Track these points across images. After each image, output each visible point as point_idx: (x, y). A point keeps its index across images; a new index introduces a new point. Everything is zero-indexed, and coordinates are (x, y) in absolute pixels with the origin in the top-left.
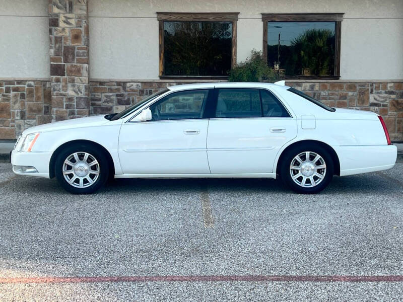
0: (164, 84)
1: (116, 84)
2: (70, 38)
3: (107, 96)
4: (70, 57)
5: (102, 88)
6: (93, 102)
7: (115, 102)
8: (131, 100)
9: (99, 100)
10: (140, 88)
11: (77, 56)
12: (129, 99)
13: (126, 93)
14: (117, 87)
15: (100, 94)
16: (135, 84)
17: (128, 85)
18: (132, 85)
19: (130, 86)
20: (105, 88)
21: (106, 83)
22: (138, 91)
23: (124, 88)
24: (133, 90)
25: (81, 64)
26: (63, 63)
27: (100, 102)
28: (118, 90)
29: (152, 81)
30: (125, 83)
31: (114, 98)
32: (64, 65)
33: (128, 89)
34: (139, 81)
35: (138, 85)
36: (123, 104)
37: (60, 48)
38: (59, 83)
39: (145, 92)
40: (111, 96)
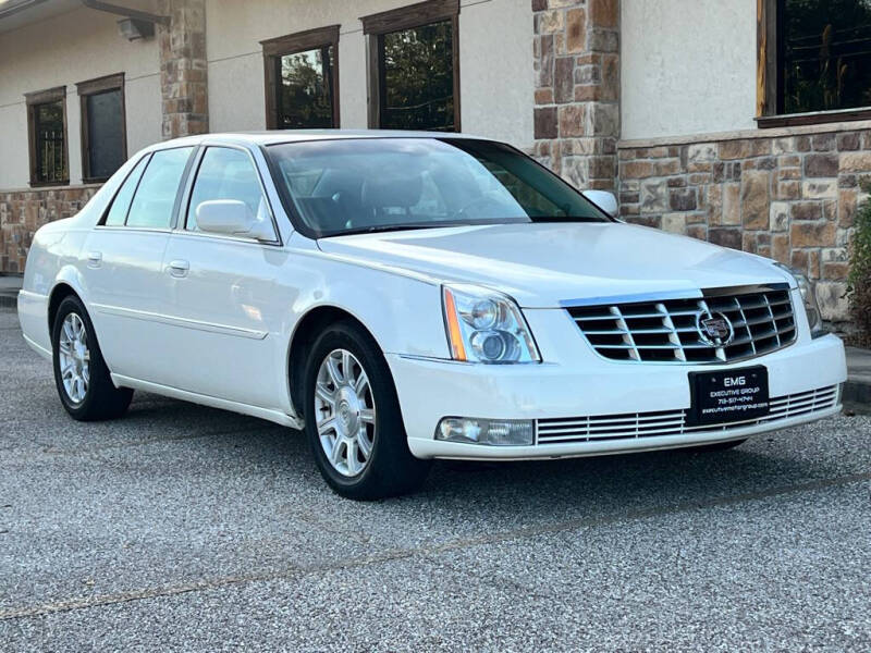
0: (767, 142)
1: (665, 150)
2: (565, 35)
3: (649, 188)
4: (565, 86)
5: (642, 163)
6: (625, 205)
7: (664, 204)
8: (697, 194)
9: (636, 199)
10: (717, 160)
11: (577, 83)
12: (693, 193)
13: (686, 177)
14: (669, 160)
15: (637, 182)
16: (704, 148)
17: (691, 150)
18: (698, 152)
19: (694, 156)
20: (646, 164)
21: (649, 150)
22: (712, 168)
23: (684, 161)
24: (702, 168)
25: (583, 104)
26: (554, 105)
27: (636, 205)
28: (671, 167)
29: (737, 136)
30: (686, 145)
31: (663, 190)
32: (556, 108)
33: (690, 165)
34: (710, 138)
35: (711, 150)
36: (681, 210)
37: (549, 63)
38: (547, 158)
39: (725, 172)
40: (658, 186)
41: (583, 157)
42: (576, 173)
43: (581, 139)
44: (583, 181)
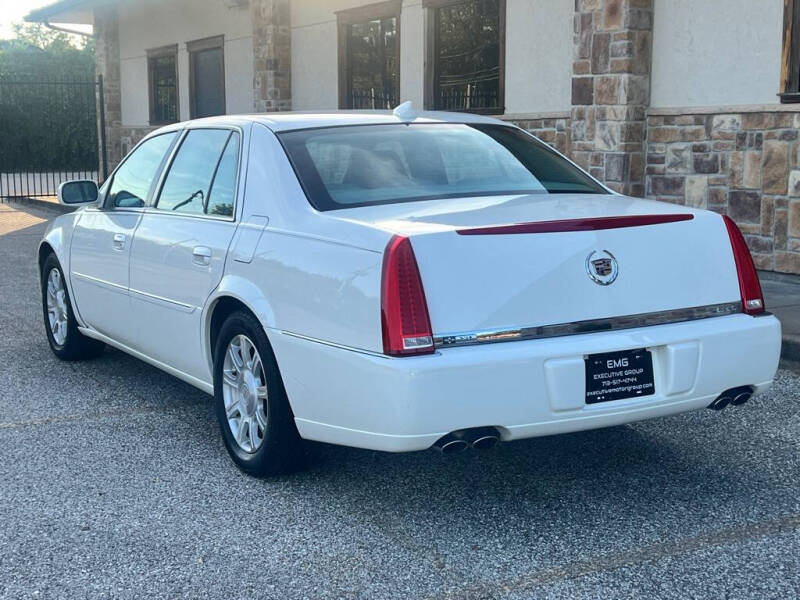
0: (788, 117)
1: (691, 119)
2: (604, 14)
3: (676, 151)
4: (602, 59)
5: (668, 130)
6: (651, 165)
7: (688, 166)
8: (720, 159)
9: (662, 160)
10: (739, 129)
11: (612, 56)
12: (716, 158)
13: (710, 144)
14: (694, 127)
15: (663, 145)
16: (727, 119)
17: (716, 120)
18: (723, 122)
19: (718, 126)
20: (673, 130)
21: (677, 118)
22: (735, 137)
23: (708, 129)
24: (725, 136)
25: (617, 75)
26: (590, 76)
27: (661, 166)
28: (696, 134)
29: (761, 110)
30: (710, 116)
31: (688, 155)
32: (592, 78)
33: (714, 133)
34: (734, 110)
35: (734, 121)
36: (703, 172)
37: (588, 37)
38: (582, 122)
39: (747, 141)
40: (682, 150)
41: (616, 123)
42: (608, 136)
43: (615, 107)
44: (614, 143)
